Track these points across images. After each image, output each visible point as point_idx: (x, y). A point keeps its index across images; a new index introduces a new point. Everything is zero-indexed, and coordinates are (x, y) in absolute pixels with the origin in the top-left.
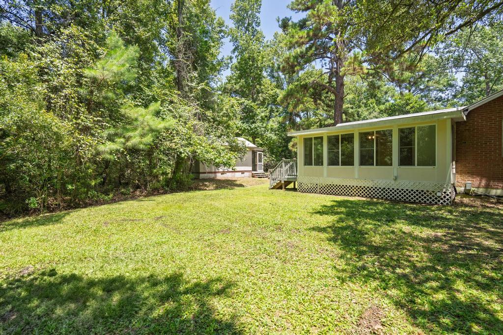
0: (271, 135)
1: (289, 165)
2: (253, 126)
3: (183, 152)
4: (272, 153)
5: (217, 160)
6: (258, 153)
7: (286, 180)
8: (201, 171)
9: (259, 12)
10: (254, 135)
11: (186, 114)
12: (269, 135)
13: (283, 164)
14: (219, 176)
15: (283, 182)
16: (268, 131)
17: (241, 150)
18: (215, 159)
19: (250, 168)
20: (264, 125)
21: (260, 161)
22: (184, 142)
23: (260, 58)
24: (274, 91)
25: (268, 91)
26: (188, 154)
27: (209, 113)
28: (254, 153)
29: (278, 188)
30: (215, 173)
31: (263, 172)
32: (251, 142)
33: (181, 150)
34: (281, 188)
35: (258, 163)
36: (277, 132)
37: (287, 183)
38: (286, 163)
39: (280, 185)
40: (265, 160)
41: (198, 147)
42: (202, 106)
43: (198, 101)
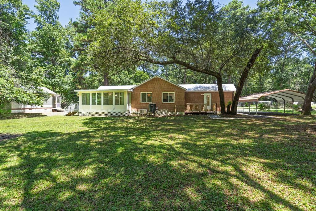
0: (66, 87)
1: (75, 105)
2: (53, 80)
3: (8, 97)
4: (67, 97)
5: (31, 102)
6: (57, 97)
7: (73, 111)
8: (12, 108)
9: (58, 11)
10: (54, 86)
11: (7, 74)
12: (64, 87)
13: (72, 104)
14: (27, 111)
15: (72, 112)
16: (64, 84)
17: (46, 96)
18: (30, 101)
19: (51, 106)
20: (61, 80)
21: (58, 102)
22: (8, 91)
23: (58, 39)
24: (68, 58)
25: (64, 57)
26: (12, 98)
27: (23, 74)
28: (54, 97)
29: (69, 115)
30: (24, 109)
31: (61, 108)
32: (51, 90)
33: (7, 96)
34: (71, 115)
35: (57, 103)
36: (70, 84)
37: (74, 113)
38: (74, 104)
39: (70, 114)
40: (62, 101)
41: (18, 94)
42: (17, 69)
43: (14, 66)
